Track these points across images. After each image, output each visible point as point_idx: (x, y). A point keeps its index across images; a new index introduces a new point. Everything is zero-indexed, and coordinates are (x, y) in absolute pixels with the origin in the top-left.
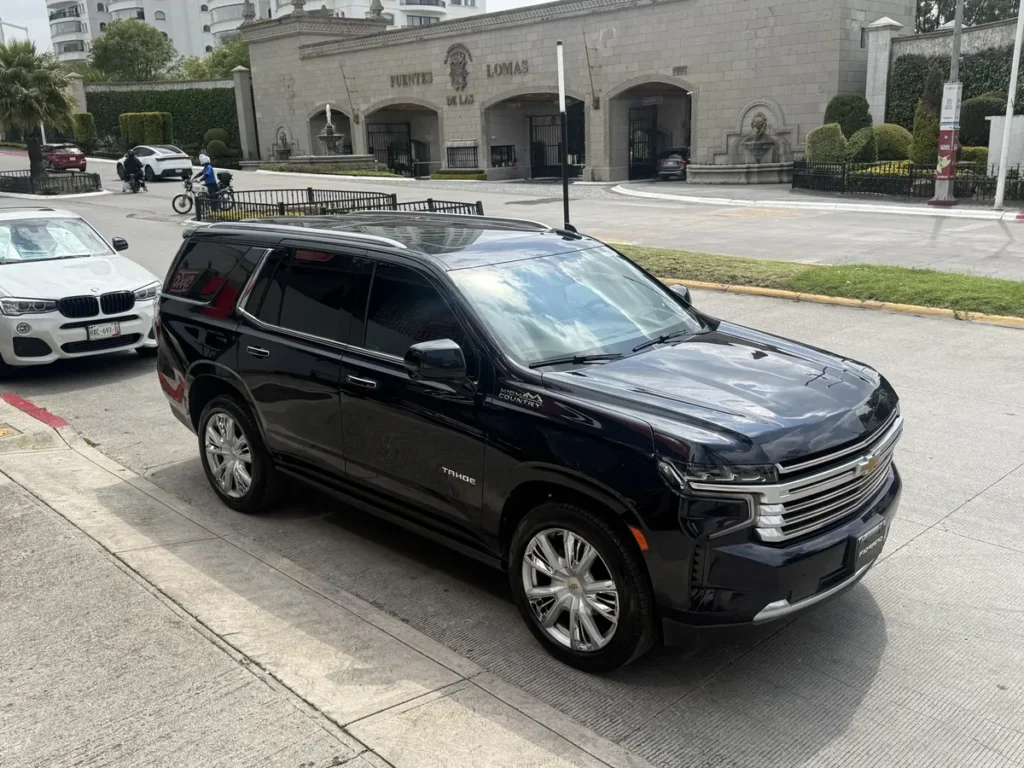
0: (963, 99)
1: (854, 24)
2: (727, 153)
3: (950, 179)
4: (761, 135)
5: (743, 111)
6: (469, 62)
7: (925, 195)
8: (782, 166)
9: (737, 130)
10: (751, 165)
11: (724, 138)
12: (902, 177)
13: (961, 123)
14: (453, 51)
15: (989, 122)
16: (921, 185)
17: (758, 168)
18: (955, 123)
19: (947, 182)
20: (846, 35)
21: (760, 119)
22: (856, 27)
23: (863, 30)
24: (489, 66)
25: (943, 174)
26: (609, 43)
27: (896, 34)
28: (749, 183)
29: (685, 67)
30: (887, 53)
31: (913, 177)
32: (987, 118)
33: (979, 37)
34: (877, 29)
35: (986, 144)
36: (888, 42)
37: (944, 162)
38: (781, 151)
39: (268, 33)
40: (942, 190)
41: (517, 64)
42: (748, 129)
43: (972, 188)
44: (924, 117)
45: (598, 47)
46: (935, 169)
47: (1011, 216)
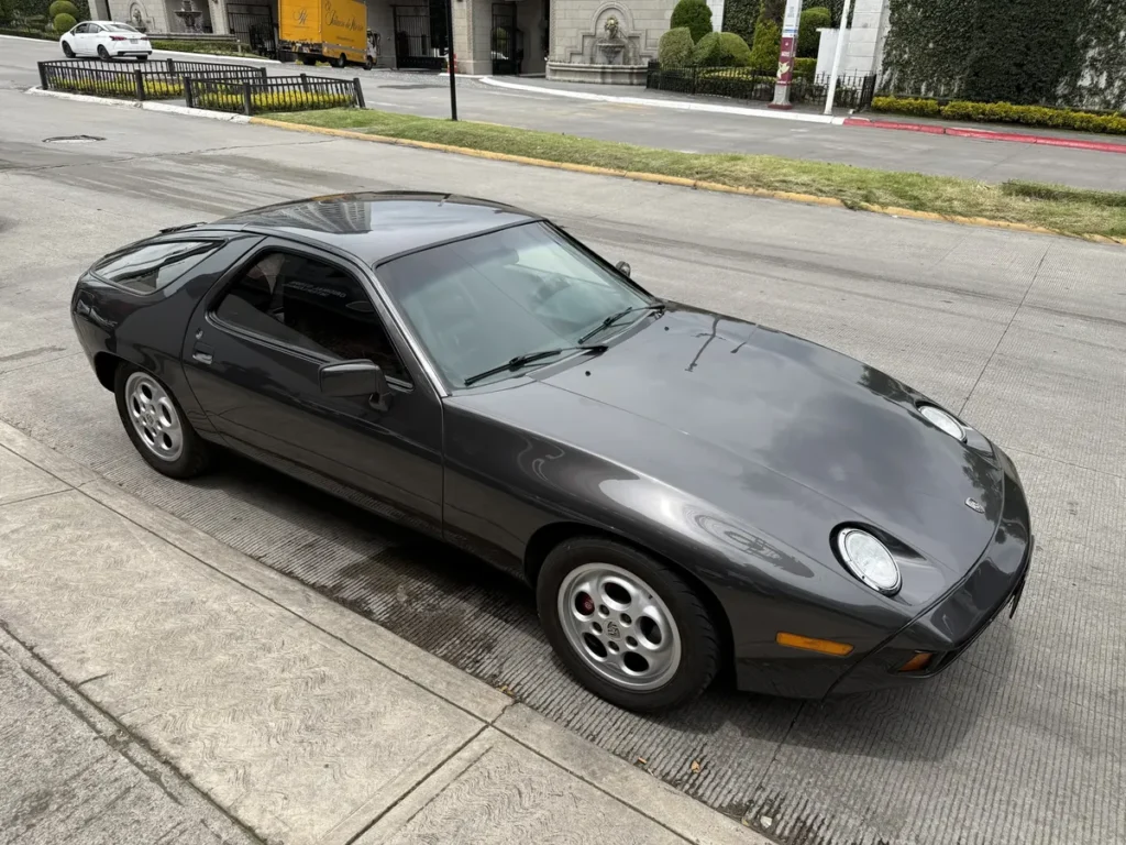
0: (803, 9)
2: (582, 54)
3: (787, 84)
4: (613, 37)
5: (597, 14)
7: (766, 98)
8: (632, 69)
9: (592, 31)
10: (605, 66)
11: (581, 36)
12: (746, 81)
13: (800, 32)
15: (820, 33)
16: (761, 89)
17: (611, 68)
18: (795, 31)
19: (785, 87)
21: (612, 21)
25: (783, 79)
28: (604, 83)
31: (755, 82)
32: (818, 30)
35: (816, 57)
37: (784, 68)
38: (631, 55)
40: (781, 94)
42: (601, 30)
43: (805, 94)
44: (765, 24)
46: (775, 75)
47: (839, 121)
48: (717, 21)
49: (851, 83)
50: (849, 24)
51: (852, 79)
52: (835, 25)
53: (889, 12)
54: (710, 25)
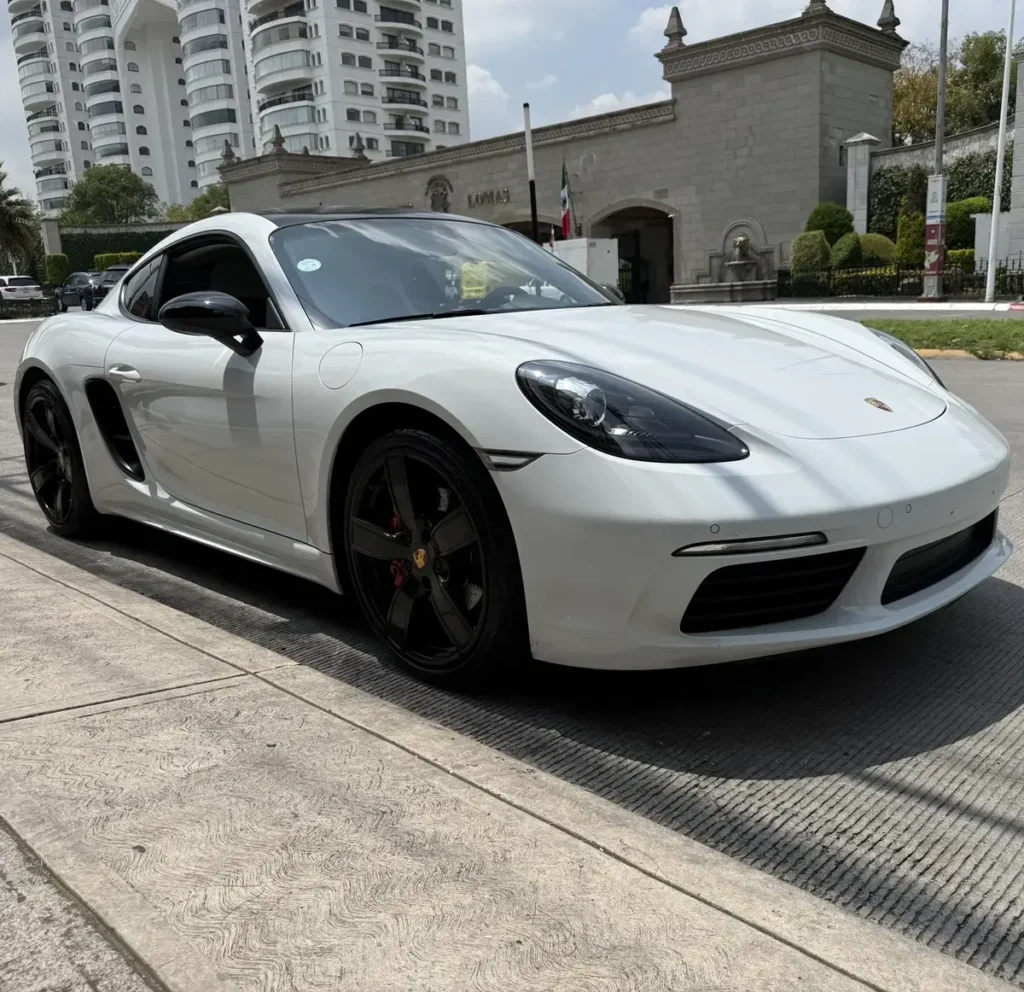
0: (949, 199)
1: (832, 140)
2: (709, 274)
3: (939, 275)
4: (744, 254)
5: (724, 233)
6: (450, 193)
7: (914, 293)
8: (765, 284)
9: (719, 251)
10: (735, 283)
11: (707, 259)
12: (889, 276)
13: (946, 217)
14: (433, 182)
15: (973, 223)
16: (909, 284)
17: (742, 285)
18: (941, 217)
19: (936, 277)
20: (824, 151)
21: (741, 239)
22: (834, 144)
23: (841, 147)
24: (470, 197)
25: (932, 269)
26: (590, 169)
27: (874, 149)
28: (732, 300)
29: (666, 191)
30: (866, 168)
31: (899, 278)
32: (972, 216)
33: (957, 147)
34: (856, 144)
35: (970, 242)
36: (867, 157)
37: (932, 257)
38: (764, 270)
39: (246, 173)
40: (931, 285)
41: (498, 193)
42: (730, 248)
43: (962, 283)
44: (909, 216)
45: (579, 174)
46: (922, 267)
47: (1004, 307)
48: (860, 225)
49: (1016, 266)
50: (1005, 208)
51: (1017, 263)
52: (987, 210)
54: (851, 229)
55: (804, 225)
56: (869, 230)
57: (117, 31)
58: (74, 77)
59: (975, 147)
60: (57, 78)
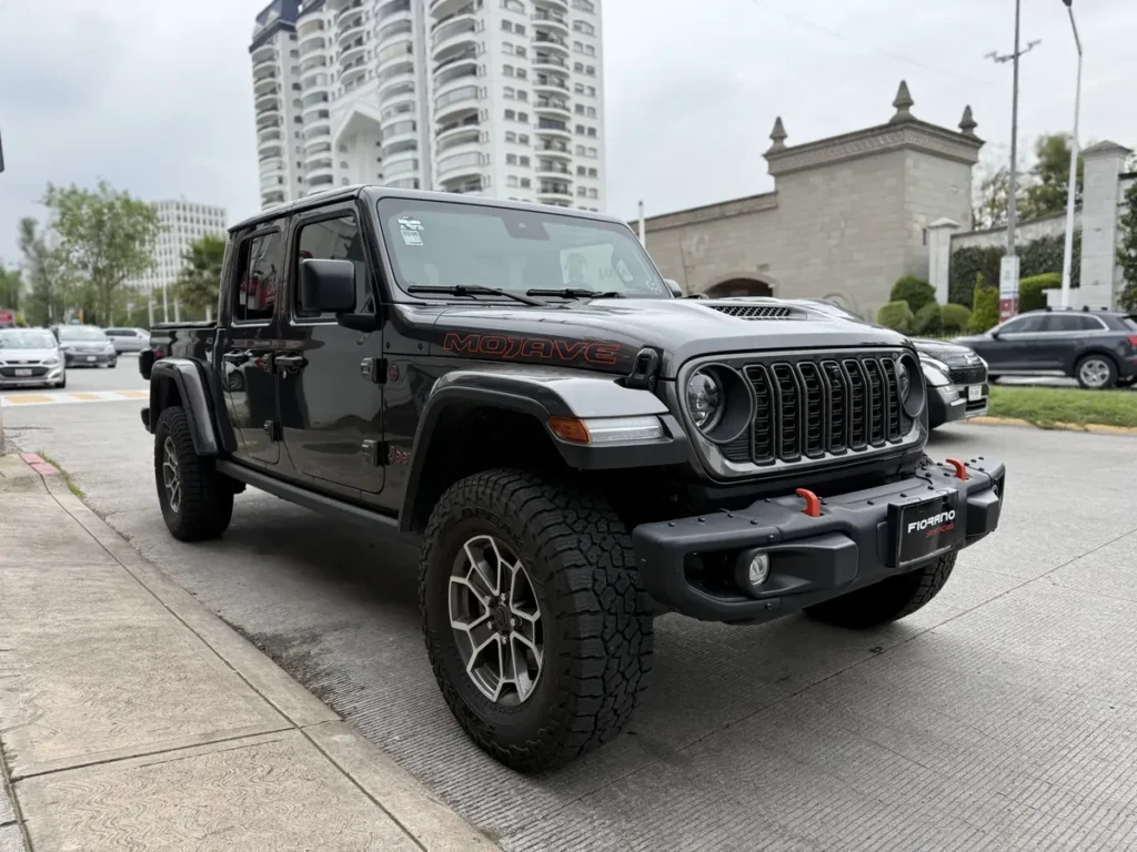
0: (1022, 274)
1: (916, 225)
13: (1019, 292)
15: (1045, 294)
18: (1014, 292)
20: (909, 233)
22: (918, 228)
23: (925, 231)
26: (702, 247)
27: (954, 232)
29: (768, 265)
32: (1044, 291)
33: (1032, 230)
34: (937, 227)
36: (948, 239)
44: (984, 290)
45: (692, 251)
48: (942, 296)
50: (1075, 284)
52: (1057, 285)
53: (1121, 270)
54: (933, 300)
55: (888, 297)
56: (950, 301)
57: (333, 139)
58: (300, 172)
59: (1045, 229)
60: (286, 173)
